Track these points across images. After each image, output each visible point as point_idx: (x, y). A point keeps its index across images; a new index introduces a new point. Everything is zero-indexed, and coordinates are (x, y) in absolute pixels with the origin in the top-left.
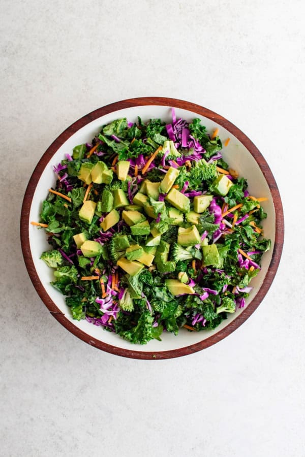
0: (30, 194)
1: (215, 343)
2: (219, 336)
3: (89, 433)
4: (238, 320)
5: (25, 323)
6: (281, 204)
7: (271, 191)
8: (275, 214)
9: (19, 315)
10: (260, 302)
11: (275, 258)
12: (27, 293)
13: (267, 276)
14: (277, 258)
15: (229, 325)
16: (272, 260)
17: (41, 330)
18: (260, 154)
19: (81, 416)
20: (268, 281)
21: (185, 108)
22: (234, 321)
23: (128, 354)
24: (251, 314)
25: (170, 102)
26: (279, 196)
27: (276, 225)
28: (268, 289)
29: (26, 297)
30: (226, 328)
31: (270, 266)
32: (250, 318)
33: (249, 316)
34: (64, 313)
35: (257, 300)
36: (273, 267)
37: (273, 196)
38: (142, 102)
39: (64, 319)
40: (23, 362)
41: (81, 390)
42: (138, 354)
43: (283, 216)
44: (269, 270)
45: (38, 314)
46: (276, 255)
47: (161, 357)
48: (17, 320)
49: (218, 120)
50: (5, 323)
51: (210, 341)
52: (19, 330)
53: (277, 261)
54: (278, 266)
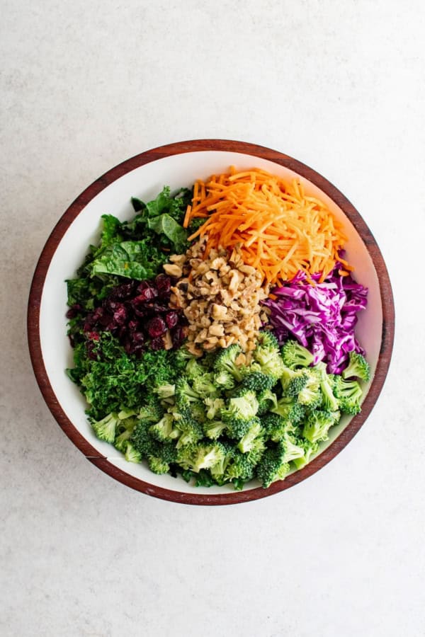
0: (36, 299)
1: (320, 469)
2: (324, 457)
3: (126, 615)
4: (347, 432)
5: (38, 461)
6: (385, 264)
7: (368, 248)
8: (377, 279)
9: (29, 450)
10: (375, 403)
11: (386, 339)
12: (41, 420)
13: (379, 365)
14: (389, 339)
15: (335, 441)
16: (383, 344)
17: (59, 472)
18: (346, 200)
19: (115, 592)
20: (381, 373)
21: (232, 150)
22: (342, 434)
23: (202, 501)
24: (364, 421)
25: (211, 145)
26: (380, 253)
27: (382, 294)
28: (383, 385)
29: (40, 426)
30: (332, 445)
31: (381, 352)
32: (363, 427)
33: (362, 424)
34: (105, 456)
35: (370, 401)
36: (386, 353)
37: (371, 255)
38: (173, 150)
39: (107, 465)
40: (34, 517)
41: (115, 555)
42: (216, 499)
43: (389, 281)
44: (380, 357)
45: (56, 449)
46: (386, 336)
47: (248, 498)
48: (26, 458)
49: (281, 160)
50: (9, 461)
51: (313, 467)
52: (29, 473)
53: (389, 343)
54: (391, 351)
